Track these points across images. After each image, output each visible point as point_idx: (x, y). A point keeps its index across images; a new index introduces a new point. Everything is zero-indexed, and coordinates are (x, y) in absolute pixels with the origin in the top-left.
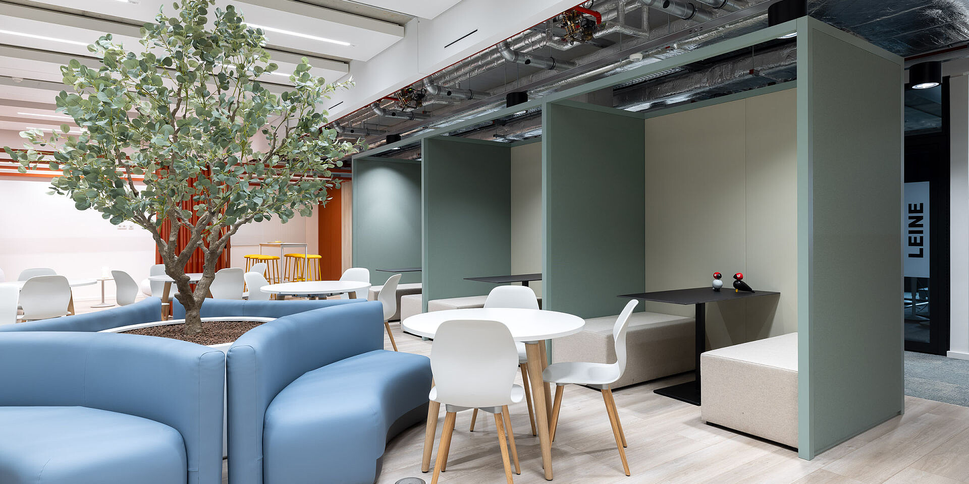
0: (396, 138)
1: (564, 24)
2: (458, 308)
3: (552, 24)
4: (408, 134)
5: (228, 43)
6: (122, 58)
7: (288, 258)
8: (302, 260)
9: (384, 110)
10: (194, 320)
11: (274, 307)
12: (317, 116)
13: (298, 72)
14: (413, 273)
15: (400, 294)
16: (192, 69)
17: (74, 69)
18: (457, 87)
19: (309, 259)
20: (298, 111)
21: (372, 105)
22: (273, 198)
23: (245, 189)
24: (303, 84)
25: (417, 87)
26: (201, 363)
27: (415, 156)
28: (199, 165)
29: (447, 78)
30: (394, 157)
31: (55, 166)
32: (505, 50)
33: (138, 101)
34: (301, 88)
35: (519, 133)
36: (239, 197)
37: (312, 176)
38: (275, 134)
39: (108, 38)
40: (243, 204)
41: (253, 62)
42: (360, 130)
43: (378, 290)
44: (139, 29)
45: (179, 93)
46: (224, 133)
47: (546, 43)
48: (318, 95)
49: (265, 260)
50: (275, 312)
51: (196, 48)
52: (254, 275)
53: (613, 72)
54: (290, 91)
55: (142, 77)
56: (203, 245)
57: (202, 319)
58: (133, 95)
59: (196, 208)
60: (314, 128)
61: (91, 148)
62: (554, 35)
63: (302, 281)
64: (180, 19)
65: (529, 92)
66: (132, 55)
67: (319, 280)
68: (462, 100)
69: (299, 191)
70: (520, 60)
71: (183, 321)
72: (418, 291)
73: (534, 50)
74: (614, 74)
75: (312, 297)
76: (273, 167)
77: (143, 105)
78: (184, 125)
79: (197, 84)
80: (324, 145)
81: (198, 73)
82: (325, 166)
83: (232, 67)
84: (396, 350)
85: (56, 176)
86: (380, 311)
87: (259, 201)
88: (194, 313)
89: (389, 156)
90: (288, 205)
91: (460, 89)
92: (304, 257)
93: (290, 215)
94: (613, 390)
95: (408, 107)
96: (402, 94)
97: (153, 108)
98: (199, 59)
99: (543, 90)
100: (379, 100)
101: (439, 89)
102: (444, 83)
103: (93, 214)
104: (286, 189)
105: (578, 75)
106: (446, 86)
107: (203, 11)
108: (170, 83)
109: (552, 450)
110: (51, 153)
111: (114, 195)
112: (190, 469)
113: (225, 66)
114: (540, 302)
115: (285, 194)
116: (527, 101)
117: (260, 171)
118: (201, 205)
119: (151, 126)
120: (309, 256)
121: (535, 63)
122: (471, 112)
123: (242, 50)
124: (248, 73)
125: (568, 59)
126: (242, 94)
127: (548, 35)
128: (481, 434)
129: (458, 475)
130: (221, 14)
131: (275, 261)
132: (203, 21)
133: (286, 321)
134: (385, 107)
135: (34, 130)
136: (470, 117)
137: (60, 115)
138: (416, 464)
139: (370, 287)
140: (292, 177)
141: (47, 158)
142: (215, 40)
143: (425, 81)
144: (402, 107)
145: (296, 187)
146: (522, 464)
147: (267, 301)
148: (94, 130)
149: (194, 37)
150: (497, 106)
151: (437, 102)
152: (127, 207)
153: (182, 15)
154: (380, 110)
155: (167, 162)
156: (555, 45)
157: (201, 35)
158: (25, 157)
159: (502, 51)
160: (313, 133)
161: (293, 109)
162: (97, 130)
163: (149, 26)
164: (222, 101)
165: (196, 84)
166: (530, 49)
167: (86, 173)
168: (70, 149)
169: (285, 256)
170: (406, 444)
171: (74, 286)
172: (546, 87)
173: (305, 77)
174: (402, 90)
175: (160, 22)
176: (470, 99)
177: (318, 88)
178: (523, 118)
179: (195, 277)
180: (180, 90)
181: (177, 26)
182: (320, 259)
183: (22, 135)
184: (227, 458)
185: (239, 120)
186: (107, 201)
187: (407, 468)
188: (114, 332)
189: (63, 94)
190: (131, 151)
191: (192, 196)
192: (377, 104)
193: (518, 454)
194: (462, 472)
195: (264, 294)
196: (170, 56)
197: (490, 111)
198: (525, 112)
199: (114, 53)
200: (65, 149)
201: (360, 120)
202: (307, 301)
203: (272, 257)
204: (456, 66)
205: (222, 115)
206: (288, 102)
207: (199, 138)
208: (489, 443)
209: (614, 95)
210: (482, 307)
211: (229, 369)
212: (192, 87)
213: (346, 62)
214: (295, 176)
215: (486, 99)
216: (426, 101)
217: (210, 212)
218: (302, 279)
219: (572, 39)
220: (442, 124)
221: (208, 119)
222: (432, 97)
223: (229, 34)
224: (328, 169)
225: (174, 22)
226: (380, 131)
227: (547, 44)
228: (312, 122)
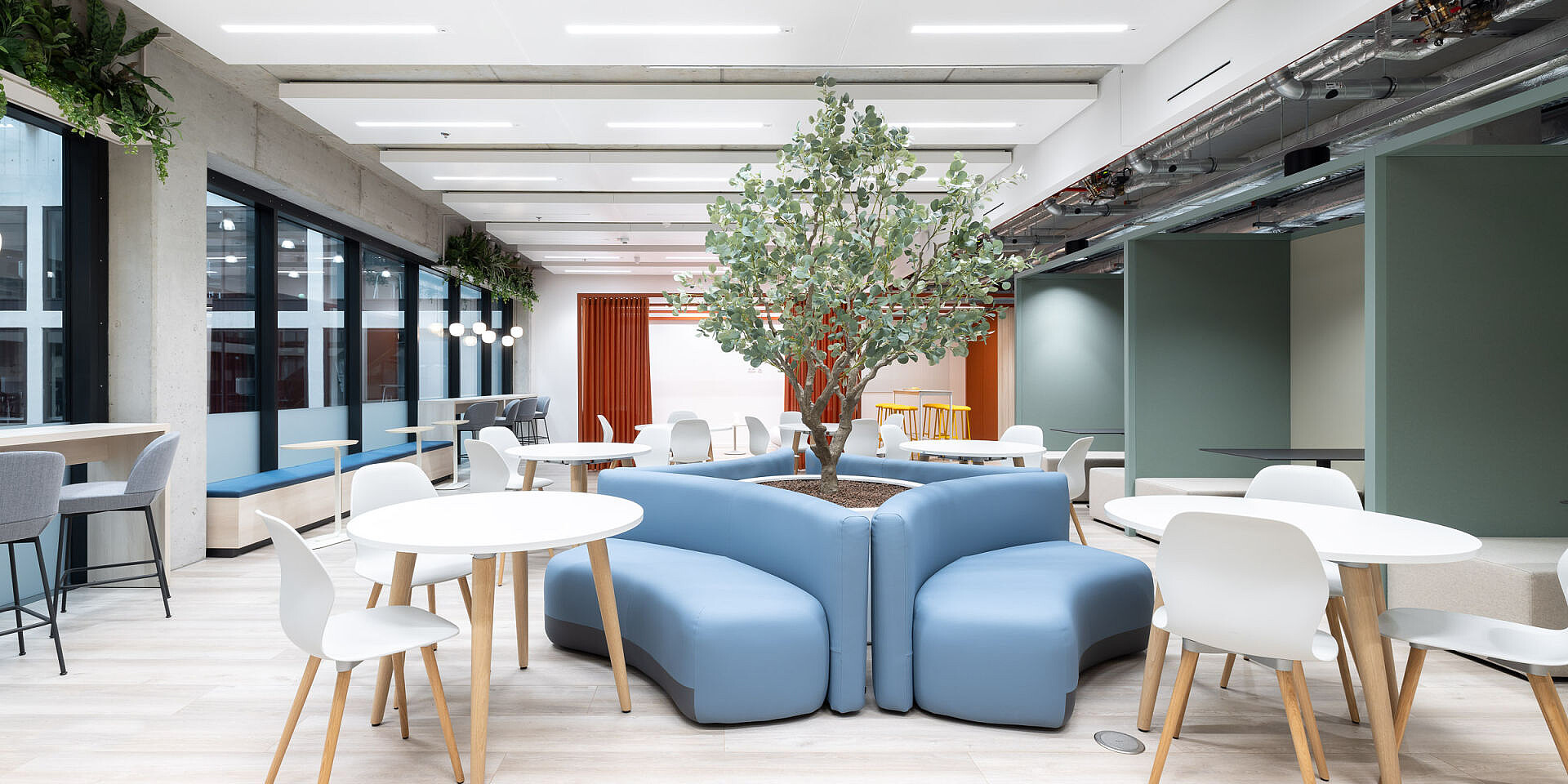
0: (1082, 244)
1: (1420, 13)
2: (1189, 494)
3: (1389, 18)
4: (1101, 237)
5: (866, 151)
6: (760, 188)
7: (928, 409)
8: (945, 412)
9: (1063, 208)
10: (830, 477)
11: (918, 470)
12: (976, 225)
13: (952, 172)
14: (1111, 435)
15: (1090, 464)
16: (828, 189)
17: (720, 207)
18: (1187, 158)
19: (954, 411)
20: (950, 222)
21: (1044, 203)
22: (919, 334)
23: (889, 324)
24: (958, 187)
25: (1120, 165)
26: (844, 528)
27: (1109, 268)
28: (839, 298)
29: (1168, 147)
30: (1075, 272)
31: (704, 308)
32: (1283, 83)
33: (774, 232)
34: (956, 193)
35: (1305, 215)
36: (881, 334)
37: (968, 305)
38: (921, 254)
39: (748, 168)
40: (885, 341)
41: (896, 168)
42: (1026, 238)
43: (1058, 458)
44: (775, 153)
45: (816, 219)
46: (864, 258)
47: (1376, 54)
48: (977, 197)
49: (900, 410)
50: (923, 477)
51: (833, 164)
52: (891, 428)
53: (1545, 76)
54: (941, 198)
55: (781, 205)
56: (839, 391)
57: (838, 476)
58: (769, 226)
59: (831, 348)
60: (971, 242)
61: (733, 287)
62: (1394, 37)
63: (946, 439)
64: (816, 134)
65: (1332, 145)
66: (770, 182)
67: (967, 438)
68: (1195, 175)
69: (952, 324)
70: (1315, 94)
71: (819, 477)
72: (1119, 464)
73: (1344, 72)
74: (1545, 82)
75: (963, 460)
76: (918, 295)
77: (778, 236)
78: (821, 255)
79: (834, 205)
80: (985, 262)
81: (835, 193)
82: (986, 290)
83: (872, 180)
84: (1084, 543)
85: (703, 318)
86: (1063, 486)
87: (903, 338)
88: (831, 469)
89: (1066, 271)
90: (937, 342)
91: (1190, 160)
92: (948, 408)
93: (941, 354)
94: (1557, 680)
95: (1102, 198)
96: (1092, 181)
97: (788, 238)
98: (837, 175)
99: (1366, 136)
100: (1057, 195)
101: (1155, 164)
102: (1162, 155)
103: (736, 356)
104: (936, 322)
105: (1449, 98)
106: (1167, 158)
107: (841, 119)
108: (807, 209)
109: (1402, 757)
110: (700, 295)
111: (756, 335)
112: (833, 649)
113: (864, 179)
114: (1362, 497)
115: (935, 329)
116: (1329, 160)
117: (906, 301)
118: (835, 344)
119: (790, 258)
120: (954, 407)
121: (1348, 93)
122: (1211, 193)
123: (883, 157)
124: (890, 184)
125: (1428, 73)
126: (884, 210)
127: (1380, 38)
128: (1242, 697)
129: (1203, 750)
130: (860, 118)
131: (912, 412)
132: (840, 131)
133: (936, 489)
134: (1064, 202)
135: (686, 272)
136: (1207, 201)
137: (710, 256)
138: (1127, 714)
139: (1045, 452)
140: (943, 307)
141: (696, 300)
142: (853, 150)
143: (1131, 157)
144: (1091, 200)
145: (948, 319)
146: (1330, 764)
147: (906, 460)
148: (738, 267)
149: (832, 151)
150: (1262, 177)
151: (1150, 185)
152: (767, 348)
153: (818, 129)
154: (1056, 207)
155: (801, 297)
156: (1397, 53)
157: (838, 147)
158: (678, 300)
159: (1278, 85)
160: (969, 249)
161: (944, 221)
162: (740, 267)
163: (787, 148)
164: (860, 221)
165: (832, 205)
166: (1337, 71)
167: (730, 313)
168: (717, 289)
169: (924, 406)
170: (1107, 682)
171: (713, 431)
172: (1372, 131)
173: (962, 177)
174: (1092, 175)
175: (797, 141)
176: (1212, 171)
177: (975, 189)
178: (1316, 190)
179: (832, 428)
180: (816, 214)
181: (815, 142)
182: (969, 411)
183: (676, 278)
184: (872, 644)
185: (880, 242)
186: (747, 343)
187: (1113, 717)
188: (752, 483)
189: (711, 233)
190: (769, 288)
191: (827, 334)
192: (1051, 201)
193: (1324, 747)
194: (1210, 748)
195: (904, 452)
196: (807, 177)
197: (1249, 187)
198: (1323, 179)
199: (754, 183)
200: (710, 290)
201: (1026, 225)
202: (956, 464)
203: (908, 408)
204: (1184, 126)
205: (860, 237)
206: (939, 212)
207: (837, 267)
208: (1260, 715)
209: (1543, 121)
210: (1242, 495)
211: (874, 539)
212: (829, 209)
213: (1008, 150)
214: (945, 305)
215: (1242, 166)
216: (1131, 185)
217: (849, 352)
218: (945, 436)
219: (1439, 35)
220: (1154, 217)
221: (847, 243)
222: (1142, 177)
223: (871, 140)
224: (989, 293)
225: (811, 138)
226: (1056, 236)
227: (1379, 56)
228: (969, 233)
